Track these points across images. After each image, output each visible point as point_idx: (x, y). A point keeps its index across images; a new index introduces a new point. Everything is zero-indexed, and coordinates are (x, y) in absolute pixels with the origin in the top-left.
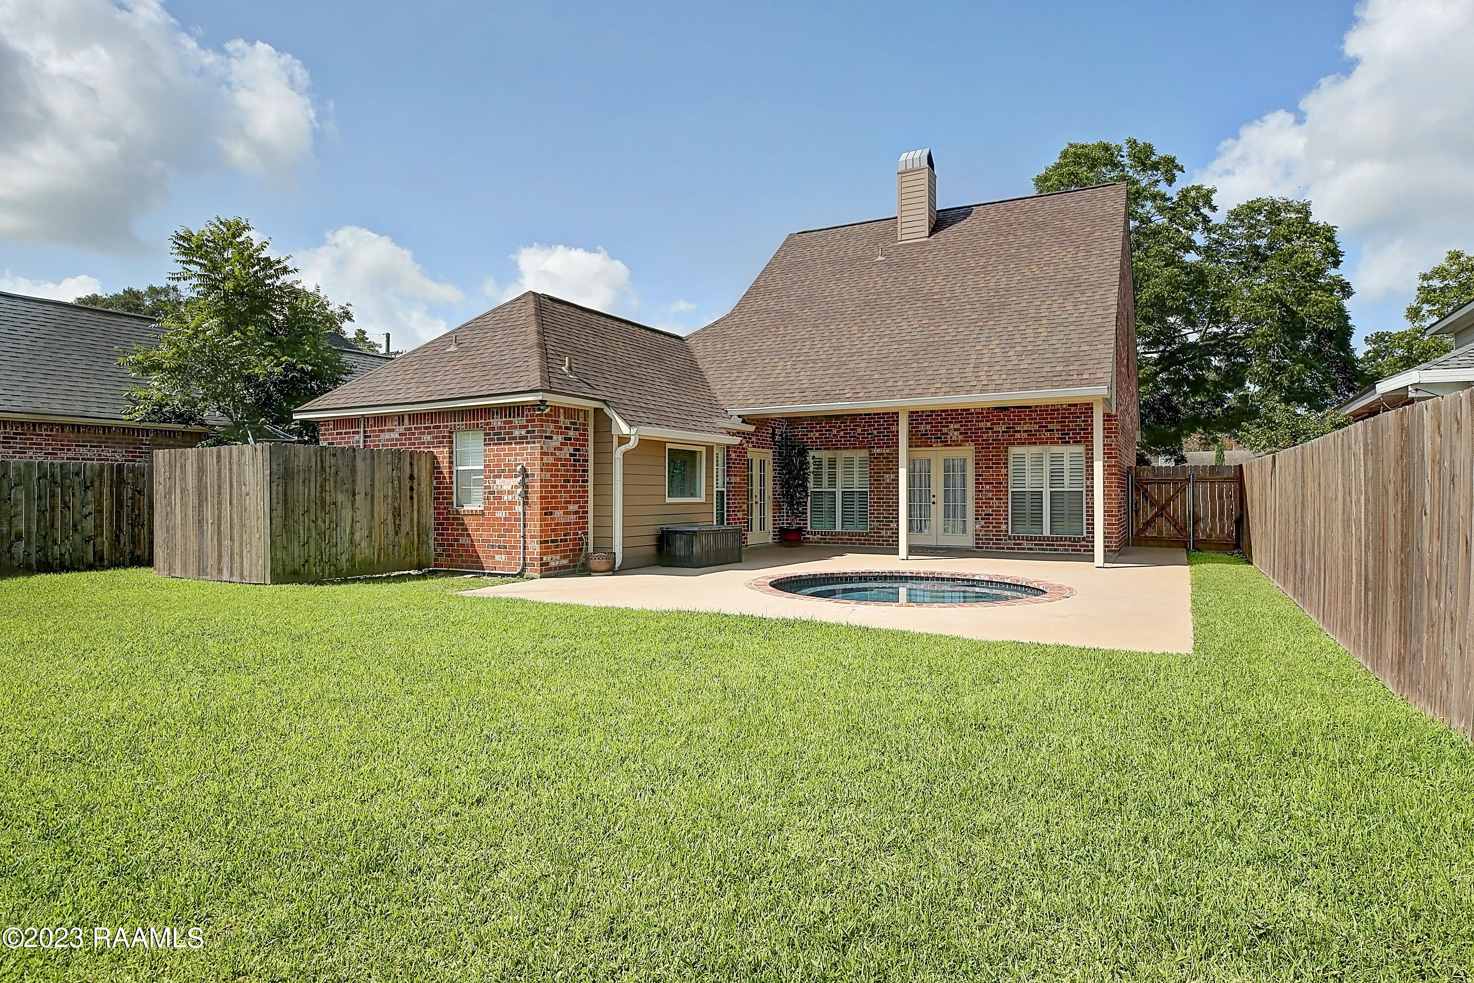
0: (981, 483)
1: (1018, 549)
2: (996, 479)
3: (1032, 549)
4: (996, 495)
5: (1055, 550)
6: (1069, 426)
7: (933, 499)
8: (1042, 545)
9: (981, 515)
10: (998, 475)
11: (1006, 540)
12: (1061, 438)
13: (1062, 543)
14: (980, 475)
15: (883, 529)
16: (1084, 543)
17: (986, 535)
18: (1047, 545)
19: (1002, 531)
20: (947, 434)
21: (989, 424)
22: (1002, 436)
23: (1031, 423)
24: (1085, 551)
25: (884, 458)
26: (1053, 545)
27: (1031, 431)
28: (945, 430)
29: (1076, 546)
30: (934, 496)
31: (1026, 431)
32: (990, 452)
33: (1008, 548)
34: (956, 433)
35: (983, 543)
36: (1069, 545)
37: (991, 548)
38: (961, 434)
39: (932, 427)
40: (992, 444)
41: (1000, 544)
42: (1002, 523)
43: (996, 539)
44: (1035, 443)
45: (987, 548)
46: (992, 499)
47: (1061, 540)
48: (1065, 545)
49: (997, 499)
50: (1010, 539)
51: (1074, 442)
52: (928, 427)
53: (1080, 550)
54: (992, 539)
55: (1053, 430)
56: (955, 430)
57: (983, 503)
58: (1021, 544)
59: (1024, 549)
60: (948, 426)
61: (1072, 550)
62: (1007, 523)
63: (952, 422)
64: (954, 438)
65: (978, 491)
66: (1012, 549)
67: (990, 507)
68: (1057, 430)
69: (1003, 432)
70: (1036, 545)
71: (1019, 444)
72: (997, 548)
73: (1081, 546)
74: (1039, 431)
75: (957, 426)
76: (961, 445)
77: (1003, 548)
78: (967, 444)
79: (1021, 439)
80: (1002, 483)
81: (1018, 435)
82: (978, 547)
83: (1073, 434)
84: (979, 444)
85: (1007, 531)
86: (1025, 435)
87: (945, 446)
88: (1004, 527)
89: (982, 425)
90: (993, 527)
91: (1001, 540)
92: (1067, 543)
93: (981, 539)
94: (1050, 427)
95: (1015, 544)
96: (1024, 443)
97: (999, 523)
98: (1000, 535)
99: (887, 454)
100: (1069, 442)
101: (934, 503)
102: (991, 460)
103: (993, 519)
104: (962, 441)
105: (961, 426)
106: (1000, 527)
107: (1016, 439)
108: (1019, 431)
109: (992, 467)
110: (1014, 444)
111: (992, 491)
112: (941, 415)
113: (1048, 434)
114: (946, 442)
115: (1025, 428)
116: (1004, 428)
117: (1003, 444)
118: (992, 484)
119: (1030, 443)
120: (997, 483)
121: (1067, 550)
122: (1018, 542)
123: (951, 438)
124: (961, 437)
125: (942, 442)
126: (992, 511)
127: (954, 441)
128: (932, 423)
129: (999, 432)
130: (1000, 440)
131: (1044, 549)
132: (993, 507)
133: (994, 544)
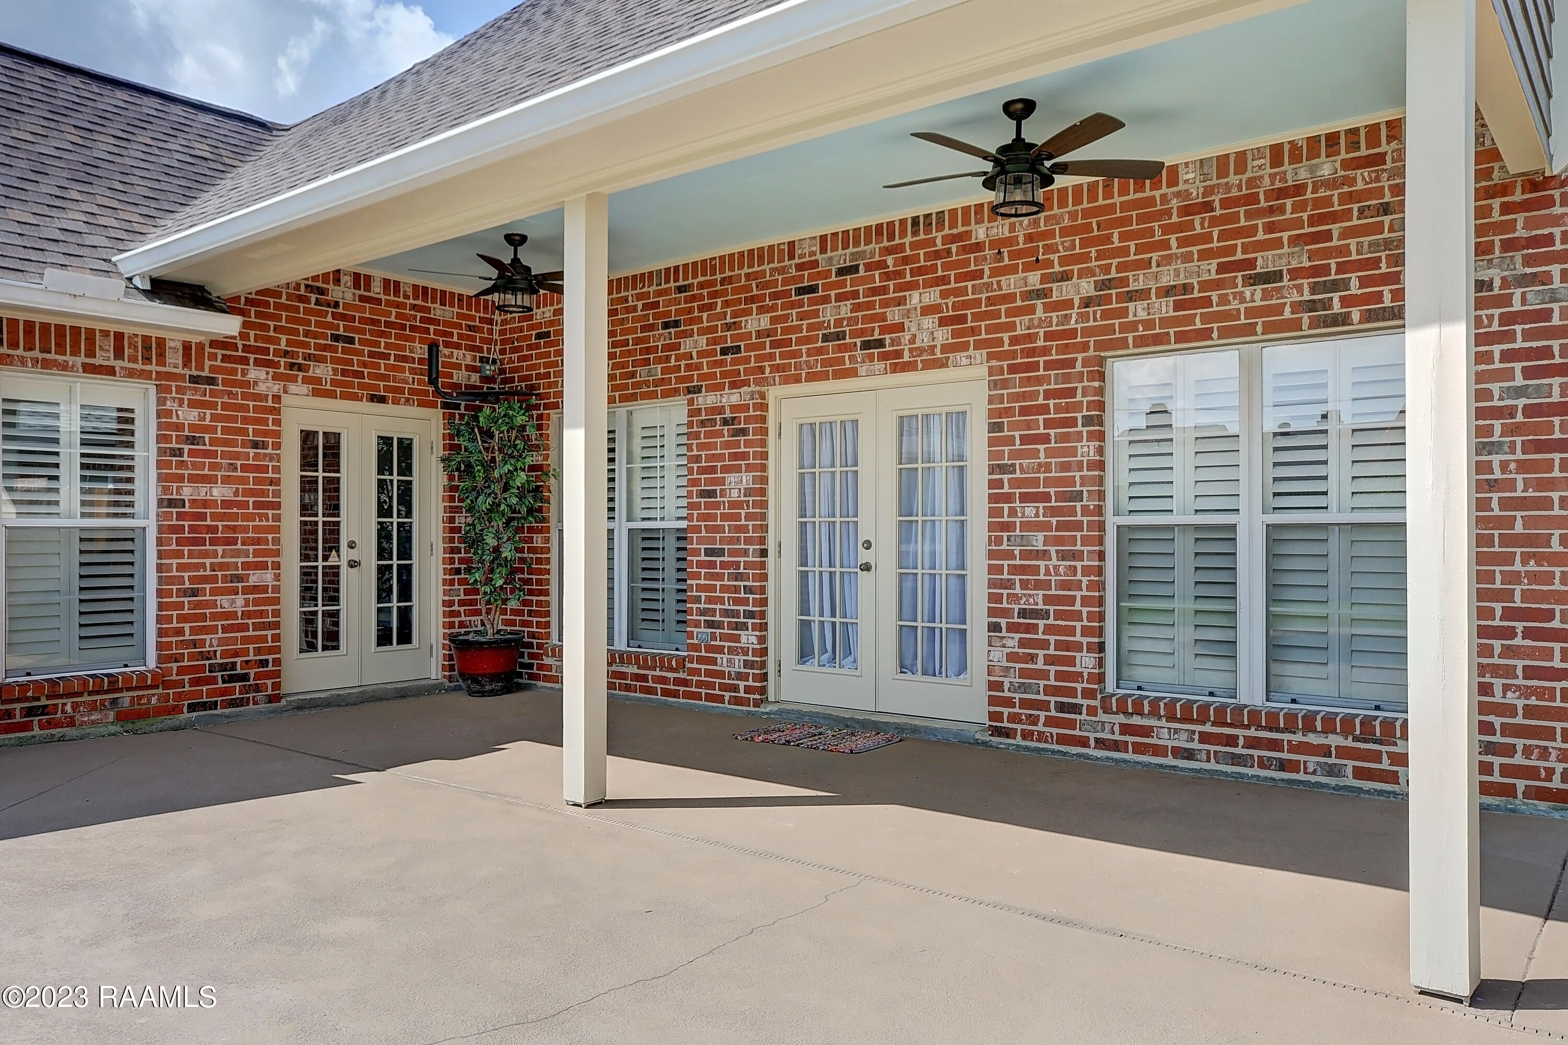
0: (1008, 498)
1: (1139, 749)
2: (1058, 482)
3: (1189, 755)
4: (1059, 541)
5: (1283, 766)
6: (1343, 251)
7: (864, 555)
8: (1231, 741)
9: (1006, 613)
10: (1065, 467)
11: (1092, 711)
12: (1311, 306)
13: (1312, 739)
14: (1003, 469)
15: (720, 650)
17: (1023, 688)
18: (1253, 743)
19: (1077, 676)
20: (900, 328)
21: (1034, 279)
22: (1083, 317)
23: (1187, 258)
25: (725, 422)
26: (1275, 745)
27: (1186, 288)
28: (894, 315)
29: (1377, 756)
30: (868, 545)
31: (1167, 292)
32: (1039, 381)
33: (1100, 743)
34: (929, 322)
35: (1014, 718)
36: (1343, 752)
37: (1041, 737)
38: (943, 322)
39: (856, 308)
40: (1045, 351)
41: (1071, 724)
42: (1078, 647)
43: (1061, 707)
44: (1205, 334)
45: (1026, 735)
46: (1045, 555)
47: (1309, 727)
48: (1325, 751)
49: (1063, 556)
50: (1107, 710)
51: (1368, 317)
52: (845, 309)
54: (1044, 706)
55: (1275, 276)
56: (927, 311)
57: (1014, 570)
58: (1146, 731)
59: (1158, 751)
60: (900, 302)
61: (1359, 773)
62: (1101, 647)
63: (912, 286)
64: (924, 340)
65: (998, 527)
66: (1116, 746)
67: (1039, 585)
68: (1295, 273)
69: (1087, 302)
70: (1205, 738)
71: (1141, 342)
72: (1062, 740)
74: (1217, 285)
75: (932, 296)
76: (942, 364)
77: (1084, 743)
78: (962, 357)
79: (1148, 324)
80: (1079, 496)
81: (1138, 310)
82: (998, 732)
84: (1000, 356)
85: (1097, 678)
86: (1164, 308)
87: (896, 369)
88: (1085, 662)
89: (1011, 284)
90: (1049, 660)
91: (1076, 709)
92: (1335, 740)
93: (1009, 702)
94: (1265, 262)
95: (1126, 729)
96: (1159, 340)
97: (1067, 646)
98: (1072, 692)
99: (734, 408)
100: (1344, 319)
101: (866, 567)
102: (1044, 409)
103: (1049, 630)
104: (946, 348)
105: (944, 295)
106: (1071, 661)
107: (1133, 326)
108: (1143, 294)
109: (1045, 439)
110: (1123, 343)
111: (1045, 526)
112: (882, 265)
113: (1255, 295)
114: (898, 354)
115: (1167, 280)
116: (1087, 287)
117: (1085, 347)
118: (1046, 497)
119: (1181, 337)
120: (1061, 497)
121: (1332, 771)
122: (1136, 720)
123: (913, 340)
124: (943, 336)
125: (884, 357)
126: (1048, 600)
127: (921, 351)
128: (855, 295)
129: (1068, 304)
130: (1073, 333)
131: (1236, 760)
132: (1046, 585)
133: (1050, 722)
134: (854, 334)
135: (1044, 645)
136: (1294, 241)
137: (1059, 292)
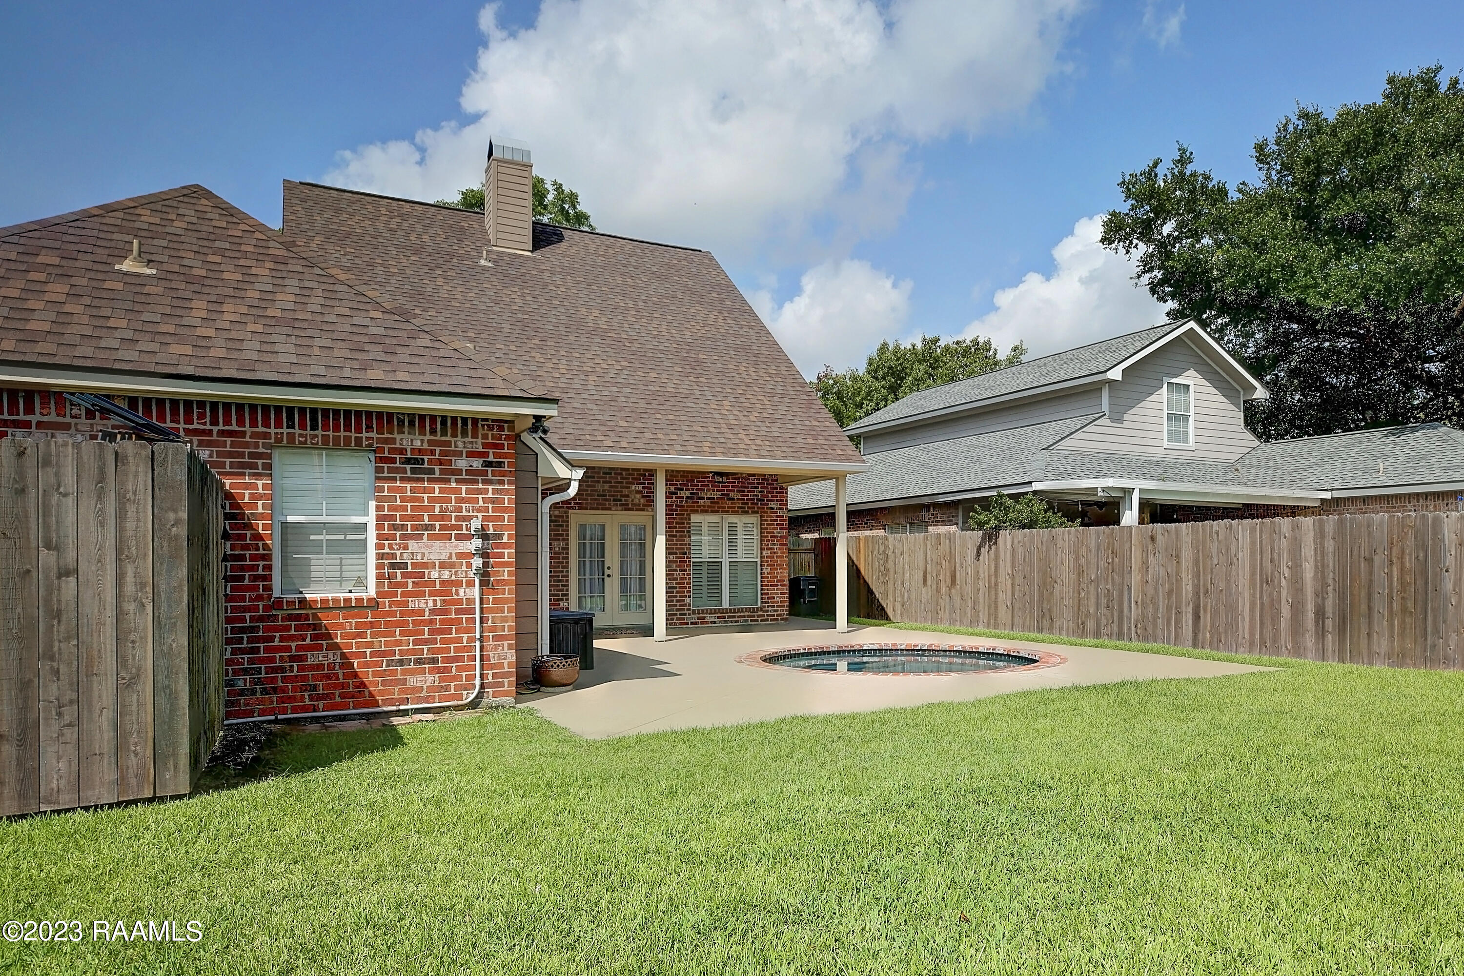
1: (702, 623)
2: (680, 549)
3: (715, 622)
4: (680, 566)
5: (734, 622)
7: (607, 572)
8: (724, 617)
10: (682, 545)
11: (689, 614)
12: (741, 508)
13: (742, 614)
16: (761, 613)
17: (670, 610)
18: (729, 617)
19: (685, 605)
20: (628, 496)
22: (686, 502)
23: (714, 490)
24: (762, 620)
26: (734, 617)
27: (714, 499)
28: (626, 492)
29: (754, 616)
30: (609, 568)
31: (708, 498)
32: (674, 519)
33: (692, 623)
34: (638, 496)
36: (748, 616)
37: (675, 624)
38: (644, 497)
39: (611, 487)
40: (676, 510)
41: (684, 619)
42: (685, 596)
43: (681, 614)
44: (717, 511)
45: (671, 624)
46: (676, 570)
47: (742, 611)
48: (744, 616)
49: (681, 570)
50: (693, 614)
51: (752, 512)
52: (607, 486)
53: (757, 620)
54: (676, 615)
55: (734, 499)
56: (637, 492)
57: (667, 575)
58: (704, 618)
59: (707, 623)
60: (628, 488)
61: (751, 621)
62: (690, 596)
63: (633, 483)
64: (636, 501)
66: (696, 623)
67: (674, 579)
68: (738, 499)
69: (688, 498)
70: (718, 617)
71: (702, 511)
72: (681, 624)
73: (758, 616)
74: (721, 499)
75: (639, 488)
76: (643, 510)
77: (687, 624)
78: (650, 509)
79: (704, 507)
80: (685, 553)
81: (701, 502)
83: (752, 504)
85: (690, 605)
86: (708, 502)
87: (626, 510)
88: (687, 601)
90: (677, 601)
91: (685, 614)
92: (747, 614)
93: (667, 615)
94: (732, 495)
95: (698, 618)
96: (707, 511)
97: (683, 596)
98: (684, 610)
99: (556, 516)
100: (748, 512)
101: (609, 576)
102: (676, 527)
103: (677, 592)
104: (644, 505)
105: (643, 488)
106: (684, 601)
107: (700, 507)
108: (703, 498)
109: (676, 536)
110: (697, 511)
111: (676, 562)
112: (621, 474)
113: (729, 503)
114: (628, 505)
115: (708, 495)
116: (688, 494)
117: (687, 511)
118: (676, 553)
119: (712, 511)
120: (680, 553)
121: (746, 621)
122: (701, 615)
123: (633, 501)
124: (643, 501)
125: (621, 505)
126: (677, 583)
127: (635, 505)
128: (610, 482)
129: (683, 497)
130: (683, 506)
131: (726, 622)
132: (676, 579)
133: (677, 619)
134: (610, 496)
135: (676, 597)
136: (738, 491)
137: (681, 493)
